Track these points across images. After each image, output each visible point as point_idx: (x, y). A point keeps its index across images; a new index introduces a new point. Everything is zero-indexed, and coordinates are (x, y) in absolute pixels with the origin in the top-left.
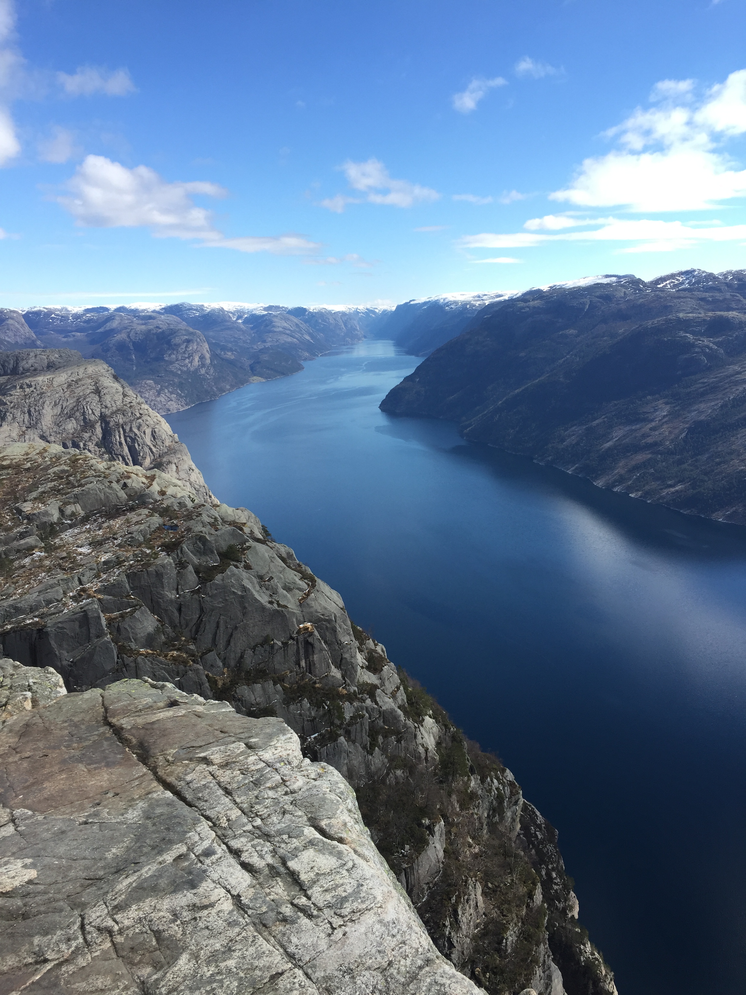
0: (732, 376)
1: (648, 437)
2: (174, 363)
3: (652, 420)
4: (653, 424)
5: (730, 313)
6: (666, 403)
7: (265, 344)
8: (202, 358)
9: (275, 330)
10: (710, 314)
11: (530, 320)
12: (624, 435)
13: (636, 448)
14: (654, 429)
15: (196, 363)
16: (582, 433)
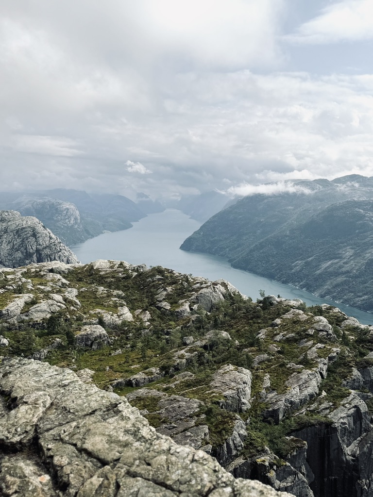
1: (342, 267)
2: (59, 221)
3: (344, 258)
4: (345, 260)
6: (352, 249)
7: (110, 212)
8: (76, 219)
9: (116, 204)
11: (266, 201)
12: (328, 267)
13: (337, 274)
14: (346, 263)
15: (72, 222)
16: (303, 264)
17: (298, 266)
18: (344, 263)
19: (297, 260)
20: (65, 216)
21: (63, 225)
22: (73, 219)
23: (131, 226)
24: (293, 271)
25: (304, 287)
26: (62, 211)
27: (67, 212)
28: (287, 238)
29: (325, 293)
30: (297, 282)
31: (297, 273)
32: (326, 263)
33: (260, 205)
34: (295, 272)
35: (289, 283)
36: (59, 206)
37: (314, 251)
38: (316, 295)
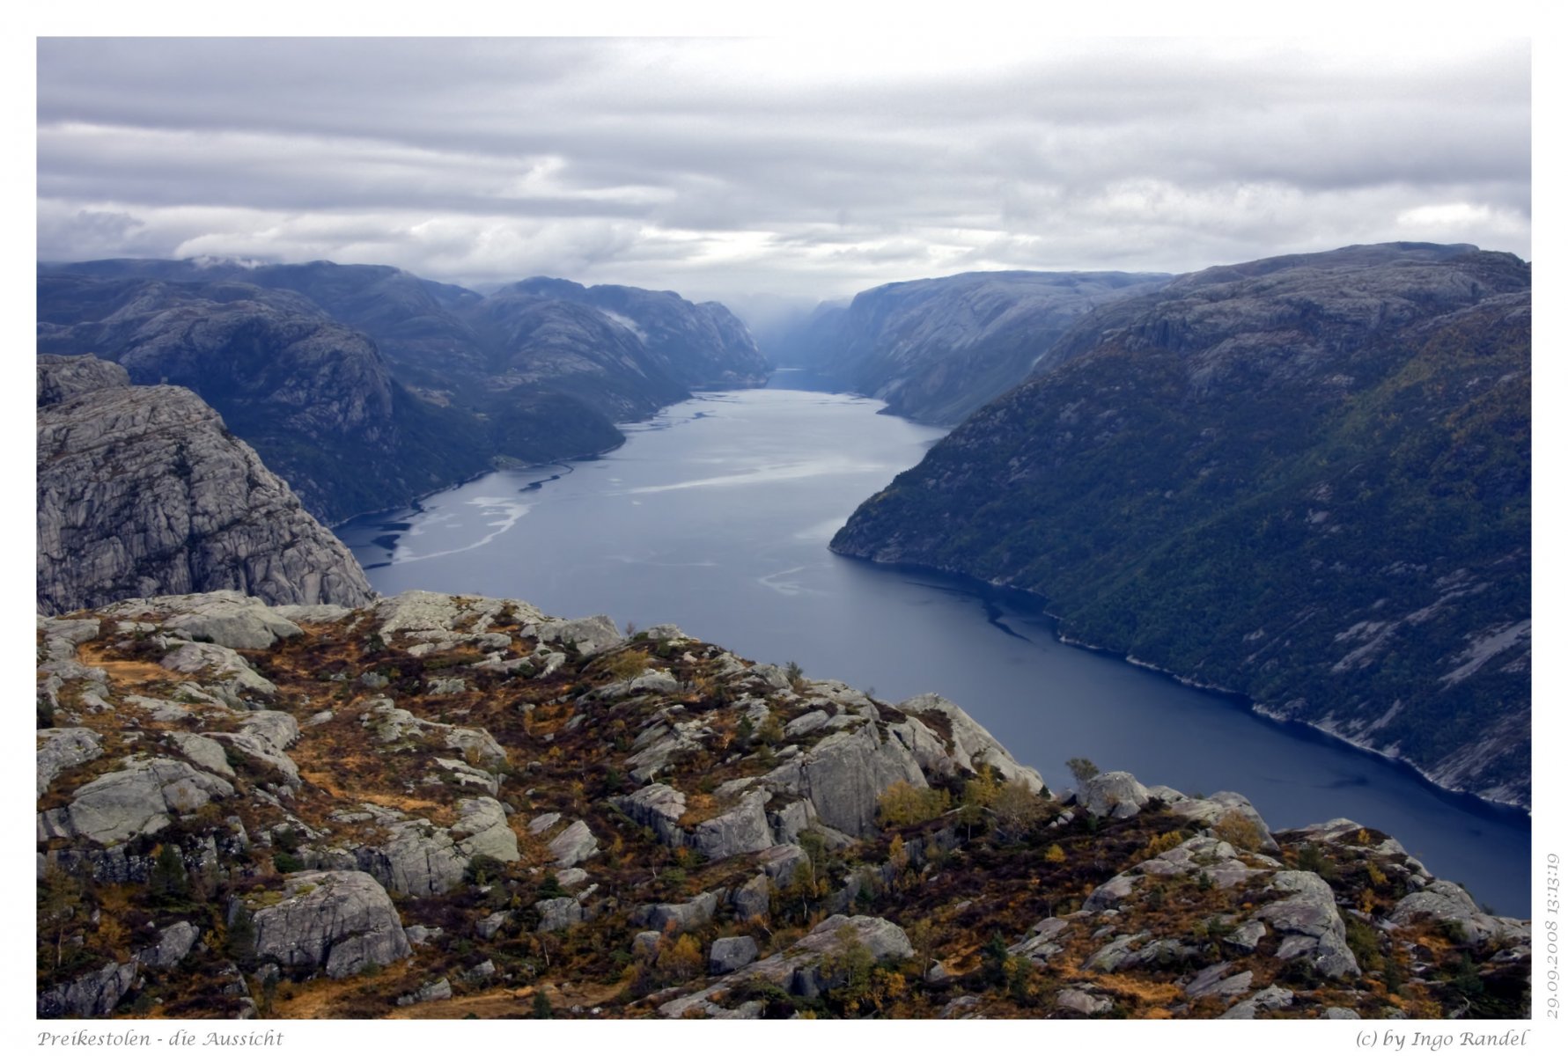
2: (302, 409)
7: (525, 375)
8: (373, 401)
9: (553, 340)
11: (1228, 345)
12: (1503, 653)
15: (357, 413)
16: (1387, 638)
17: (1364, 643)
19: (1361, 619)
20: (329, 386)
21: (315, 427)
22: (359, 403)
23: (618, 440)
24: (1339, 666)
25: (1390, 742)
26: (318, 365)
27: (335, 371)
28: (1318, 517)
29: (1487, 773)
30: (1356, 716)
31: (1357, 676)
32: (1493, 635)
33: (1199, 363)
34: (1348, 674)
35: (1318, 719)
36: (301, 345)
37: (1441, 580)
38: (1443, 779)
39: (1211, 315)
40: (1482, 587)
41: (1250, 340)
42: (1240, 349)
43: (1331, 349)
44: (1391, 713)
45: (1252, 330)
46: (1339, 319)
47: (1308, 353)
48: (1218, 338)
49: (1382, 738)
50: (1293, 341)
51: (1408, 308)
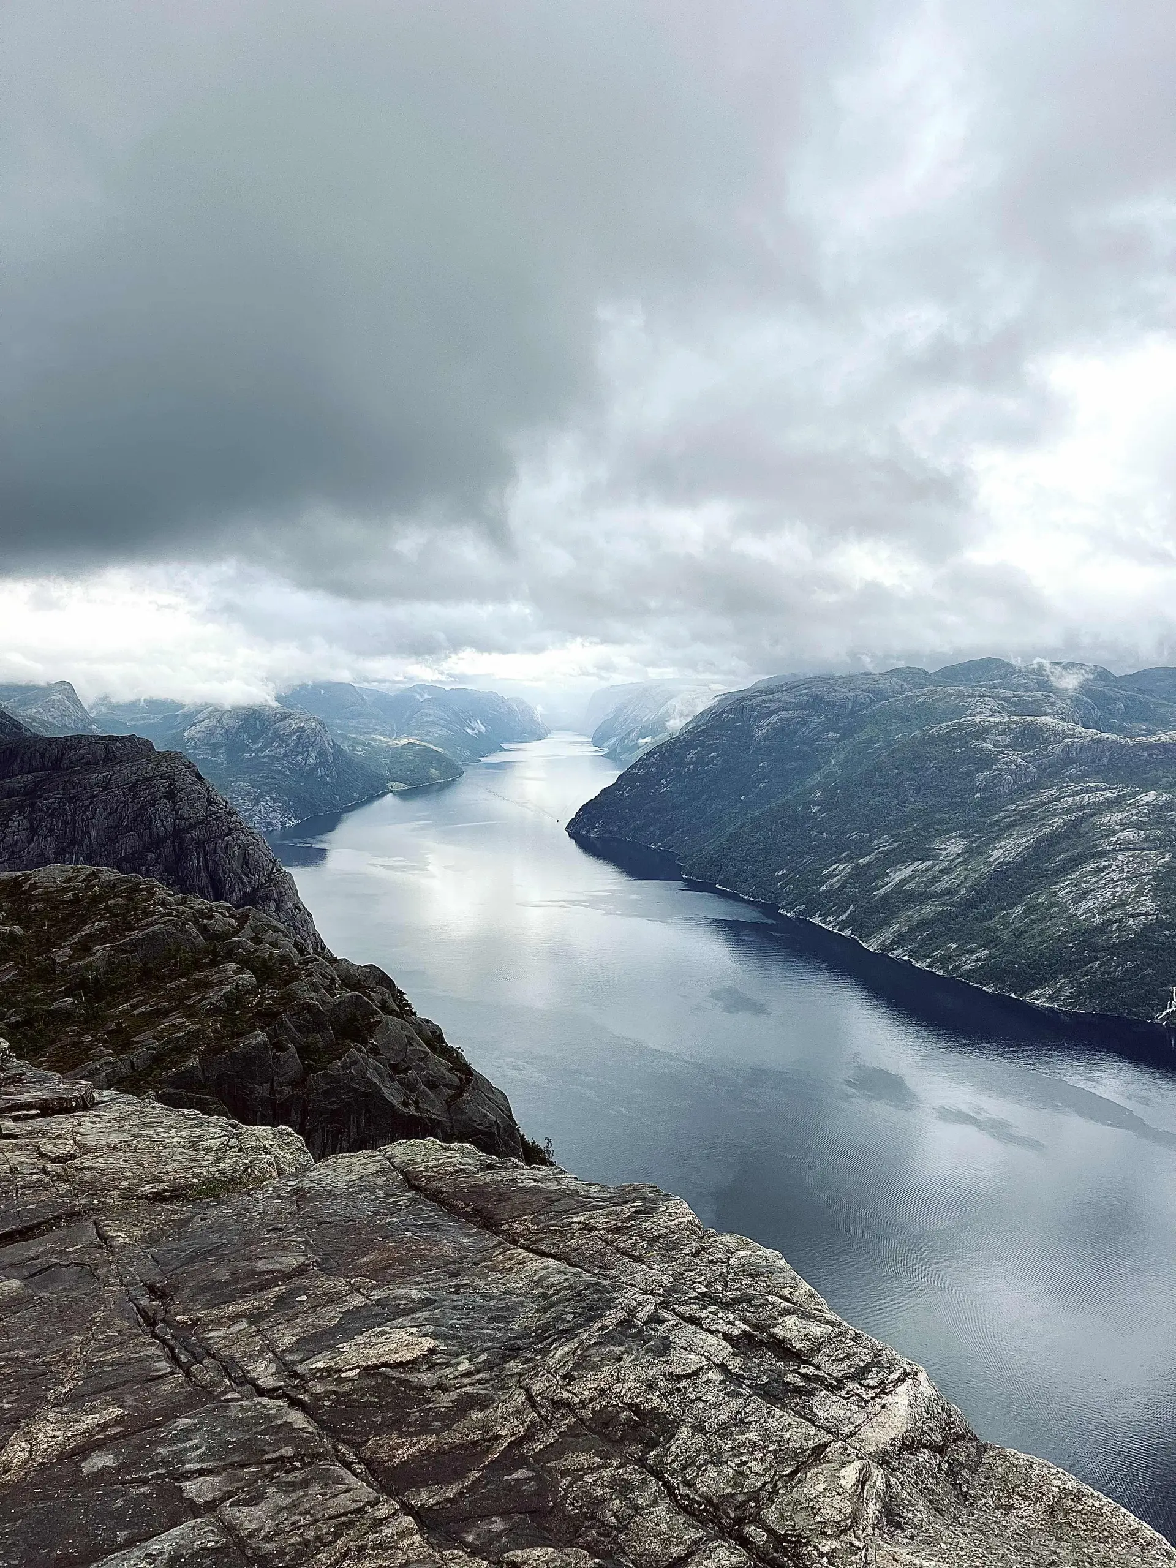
0: (1050, 802)
1: (937, 882)
2: (282, 759)
3: (943, 860)
4: (944, 865)
5: (1044, 719)
6: (961, 836)
7: (410, 738)
8: (321, 753)
9: (426, 719)
10: (1016, 718)
11: (774, 718)
12: (905, 879)
13: (921, 897)
14: (946, 871)
15: (312, 761)
16: (848, 873)
17: (836, 876)
18: (941, 871)
19: (836, 863)
20: (296, 746)
21: (289, 769)
22: (313, 755)
24: (824, 888)
26: (290, 735)
27: (300, 737)
28: (816, 808)
29: (893, 942)
31: (831, 893)
32: (900, 870)
33: (760, 728)
34: (828, 891)
35: (812, 916)
36: (282, 723)
37: (876, 842)
38: (872, 946)
39: (766, 702)
40: (896, 845)
41: (785, 715)
42: (781, 720)
43: (828, 719)
44: (848, 912)
45: (787, 710)
46: (831, 704)
47: (817, 721)
48: (771, 714)
49: (843, 926)
50: (808, 716)
51: (868, 697)
